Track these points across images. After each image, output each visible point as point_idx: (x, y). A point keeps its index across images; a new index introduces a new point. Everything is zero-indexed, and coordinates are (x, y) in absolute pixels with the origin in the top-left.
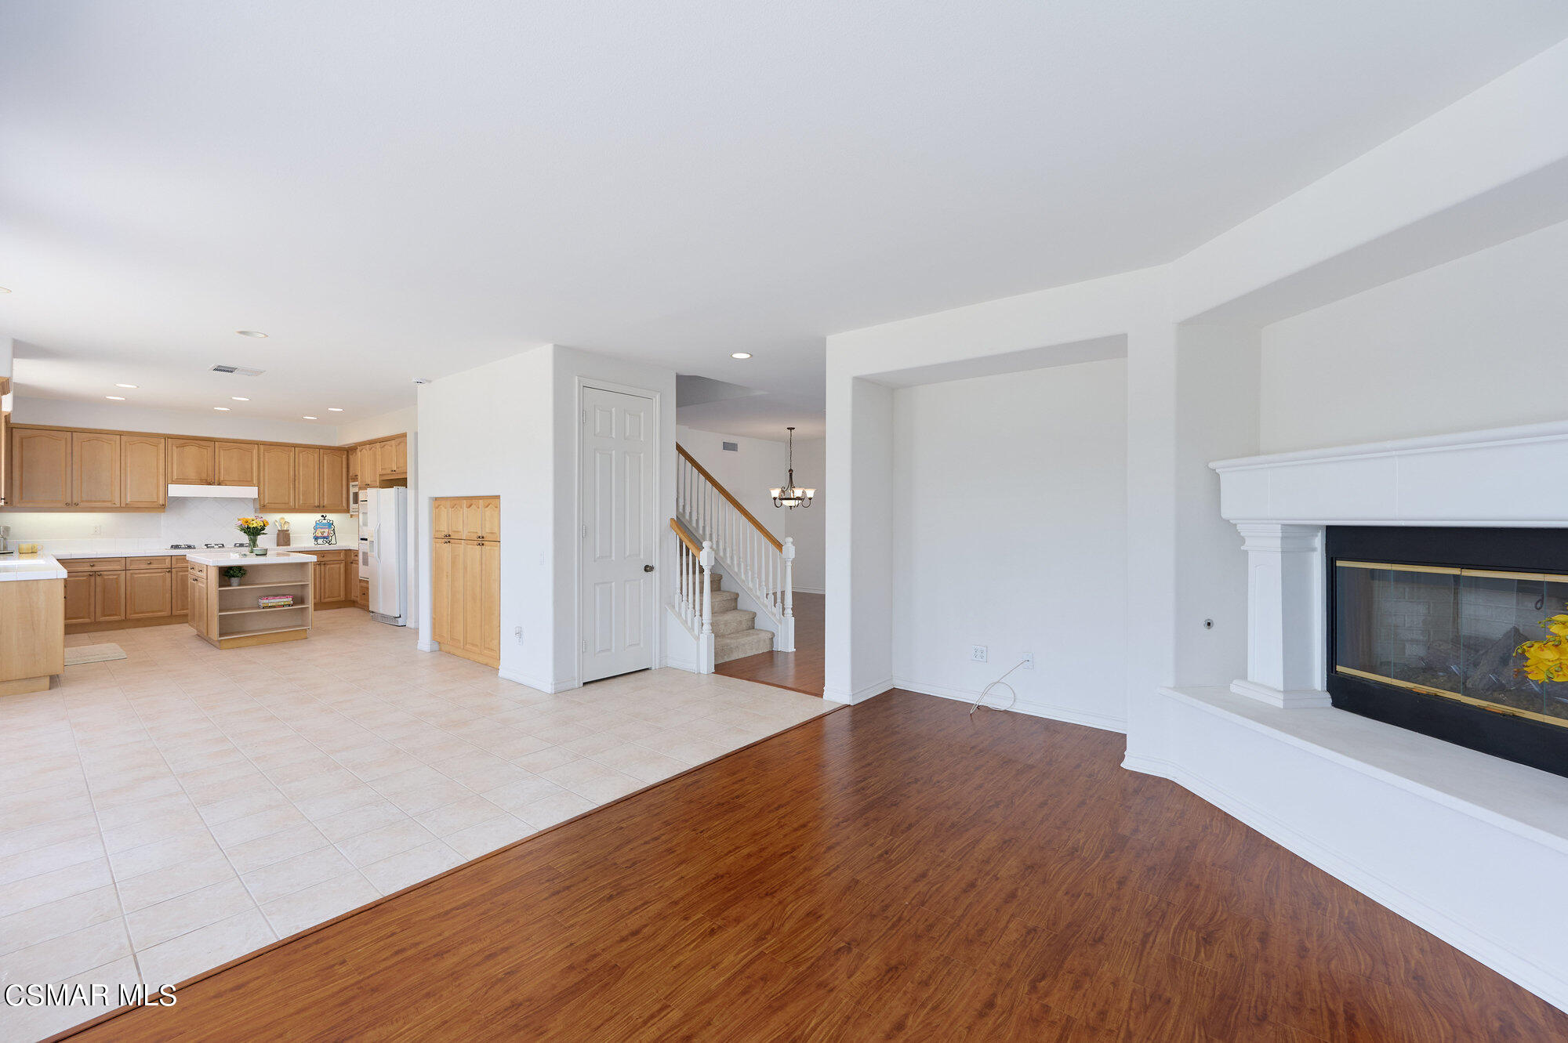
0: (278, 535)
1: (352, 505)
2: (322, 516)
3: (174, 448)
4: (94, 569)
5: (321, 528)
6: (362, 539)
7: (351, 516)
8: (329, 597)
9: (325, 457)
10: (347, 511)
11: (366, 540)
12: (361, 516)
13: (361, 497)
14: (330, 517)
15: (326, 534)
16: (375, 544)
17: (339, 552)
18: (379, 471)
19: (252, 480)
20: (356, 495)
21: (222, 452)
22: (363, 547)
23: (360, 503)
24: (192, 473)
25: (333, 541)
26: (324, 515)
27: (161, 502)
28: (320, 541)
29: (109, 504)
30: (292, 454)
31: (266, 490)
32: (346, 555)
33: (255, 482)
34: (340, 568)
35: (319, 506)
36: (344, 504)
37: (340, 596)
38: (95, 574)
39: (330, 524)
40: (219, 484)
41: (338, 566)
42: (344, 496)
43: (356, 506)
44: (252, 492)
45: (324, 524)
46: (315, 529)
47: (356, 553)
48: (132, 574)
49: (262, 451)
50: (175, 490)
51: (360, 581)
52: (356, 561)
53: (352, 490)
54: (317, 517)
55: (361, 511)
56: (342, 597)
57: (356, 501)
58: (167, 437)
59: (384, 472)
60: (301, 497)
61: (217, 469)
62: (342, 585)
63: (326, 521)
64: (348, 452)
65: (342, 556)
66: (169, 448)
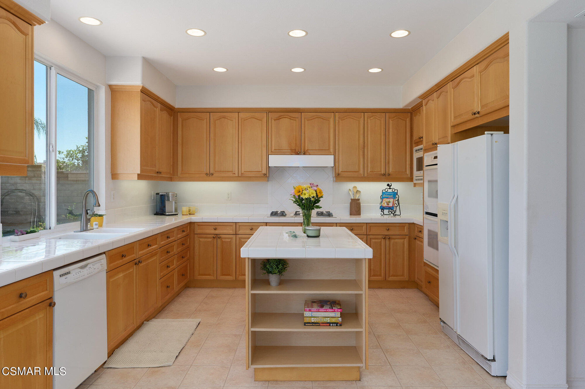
0: (351, 204)
1: (416, 173)
2: (388, 185)
3: (273, 121)
4: (217, 232)
5: (387, 198)
6: (427, 213)
7: (415, 185)
8: (393, 276)
9: (391, 122)
10: (411, 179)
11: (436, 215)
12: (426, 185)
13: (428, 160)
14: (396, 185)
15: (391, 205)
16: (451, 225)
17: (402, 225)
18: (451, 121)
19: (329, 149)
20: (420, 161)
21: (306, 121)
22: (429, 224)
23: (425, 168)
24: (285, 145)
25: (398, 213)
26: (390, 183)
27: (264, 171)
28: (386, 212)
29: (231, 174)
30: (362, 120)
31: (340, 159)
32: (409, 228)
33: (332, 150)
34: (403, 244)
35: (384, 175)
36: (408, 172)
37: (403, 275)
38: (217, 237)
39: (395, 194)
40: (304, 154)
41: (402, 241)
42: (408, 162)
43: (420, 173)
44: (328, 161)
45: (390, 194)
46: (382, 198)
47: (420, 229)
48: (240, 238)
49: (337, 118)
50: (275, 161)
51: (425, 264)
52: (421, 239)
53: (416, 156)
54: (382, 186)
55: (426, 179)
56: (406, 277)
57: (420, 167)
58: (269, 111)
59: (459, 121)
60: (369, 165)
61: (303, 138)
62: (406, 263)
63: (390, 191)
64: (411, 114)
65: (406, 231)
66: (270, 121)
